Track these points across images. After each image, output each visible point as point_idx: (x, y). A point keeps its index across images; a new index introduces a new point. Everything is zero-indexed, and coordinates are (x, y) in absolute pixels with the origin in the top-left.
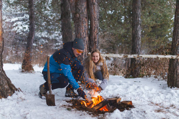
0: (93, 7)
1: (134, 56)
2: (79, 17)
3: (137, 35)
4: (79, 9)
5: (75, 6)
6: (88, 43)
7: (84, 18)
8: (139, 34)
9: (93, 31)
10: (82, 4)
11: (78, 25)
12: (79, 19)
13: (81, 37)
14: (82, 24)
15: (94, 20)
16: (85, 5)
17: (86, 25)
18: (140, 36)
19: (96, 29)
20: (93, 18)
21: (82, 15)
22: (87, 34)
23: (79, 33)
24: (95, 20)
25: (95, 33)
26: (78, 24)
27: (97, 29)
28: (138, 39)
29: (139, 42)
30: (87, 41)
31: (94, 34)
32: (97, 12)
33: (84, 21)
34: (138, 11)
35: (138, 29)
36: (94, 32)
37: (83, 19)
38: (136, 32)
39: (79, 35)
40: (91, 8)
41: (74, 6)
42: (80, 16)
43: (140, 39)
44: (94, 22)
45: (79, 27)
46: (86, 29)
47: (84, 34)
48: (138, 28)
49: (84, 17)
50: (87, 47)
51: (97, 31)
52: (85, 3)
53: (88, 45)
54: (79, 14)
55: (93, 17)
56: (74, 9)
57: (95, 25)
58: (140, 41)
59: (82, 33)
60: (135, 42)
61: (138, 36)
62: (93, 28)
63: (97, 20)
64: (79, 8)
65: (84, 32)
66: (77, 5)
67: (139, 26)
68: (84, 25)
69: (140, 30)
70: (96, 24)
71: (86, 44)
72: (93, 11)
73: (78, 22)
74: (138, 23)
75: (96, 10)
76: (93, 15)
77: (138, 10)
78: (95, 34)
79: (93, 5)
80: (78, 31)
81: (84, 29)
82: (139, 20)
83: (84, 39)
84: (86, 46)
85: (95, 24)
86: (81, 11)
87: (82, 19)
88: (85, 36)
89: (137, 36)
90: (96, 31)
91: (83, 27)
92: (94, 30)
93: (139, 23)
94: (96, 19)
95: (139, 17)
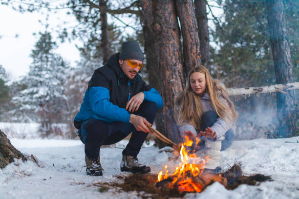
0: (184, 9)
1: (275, 88)
2: (160, 29)
3: (283, 58)
4: (158, 16)
5: (153, 12)
6: (182, 75)
7: (171, 31)
8: (288, 56)
9: (189, 52)
10: (165, 7)
11: (160, 44)
12: (160, 33)
13: (167, 64)
14: (168, 42)
15: (189, 32)
16: (169, 7)
17: (176, 43)
18: (289, 60)
19: (195, 47)
20: (187, 28)
21: (165, 25)
22: (179, 59)
23: (163, 59)
24: (190, 30)
25: (192, 54)
26: (159, 42)
27: (197, 46)
28: (286, 66)
29: (289, 70)
30: (180, 71)
31: (192, 56)
32: (193, 17)
33: (170, 35)
34: (279, 15)
35: (283, 48)
36: (191, 52)
37: (169, 32)
38: (280, 53)
39: (164, 62)
40: (182, 11)
41: (151, 13)
42: (162, 28)
43: (289, 65)
44: (189, 35)
45: (162, 48)
46: (176, 49)
47: (172, 58)
48: (283, 45)
49: (170, 28)
50: (182, 82)
51: (197, 51)
52: (170, 5)
53: (182, 78)
54: (160, 25)
55: (186, 26)
56: (152, 18)
57: (192, 40)
58: (291, 70)
59: (169, 58)
60: (281, 72)
61: (285, 60)
62: (189, 46)
63: (193, 30)
64: (160, 14)
65: (171, 55)
66: (156, 10)
67: (284, 42)
68: (171, 42)
69: (287, 49)
70: (193, 37)
71: (178, 77)
72: (185, 15)
73: (160, 39)
74: (282, 36)
75: (190, 12)
76: (186, 22)
77: (279, 13)
78: (194, 57)
79: (184, 5)
80: (161, 55)
81: (172, 49)
82: (283, 32)
83: (174, 67)
84: (179, 80)
85: (191, 38)
86: (163, 20)
87: (167, 33)
88: (174, 62)
89: (283, 61)
90: (194, 51)
91: (170, 46)
92: (191, 49)
93: (284, 36)
94: (191, 28)
95: (282, 26)
